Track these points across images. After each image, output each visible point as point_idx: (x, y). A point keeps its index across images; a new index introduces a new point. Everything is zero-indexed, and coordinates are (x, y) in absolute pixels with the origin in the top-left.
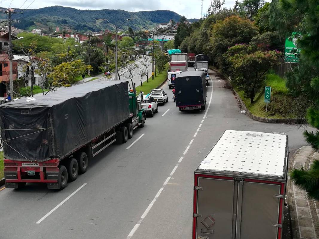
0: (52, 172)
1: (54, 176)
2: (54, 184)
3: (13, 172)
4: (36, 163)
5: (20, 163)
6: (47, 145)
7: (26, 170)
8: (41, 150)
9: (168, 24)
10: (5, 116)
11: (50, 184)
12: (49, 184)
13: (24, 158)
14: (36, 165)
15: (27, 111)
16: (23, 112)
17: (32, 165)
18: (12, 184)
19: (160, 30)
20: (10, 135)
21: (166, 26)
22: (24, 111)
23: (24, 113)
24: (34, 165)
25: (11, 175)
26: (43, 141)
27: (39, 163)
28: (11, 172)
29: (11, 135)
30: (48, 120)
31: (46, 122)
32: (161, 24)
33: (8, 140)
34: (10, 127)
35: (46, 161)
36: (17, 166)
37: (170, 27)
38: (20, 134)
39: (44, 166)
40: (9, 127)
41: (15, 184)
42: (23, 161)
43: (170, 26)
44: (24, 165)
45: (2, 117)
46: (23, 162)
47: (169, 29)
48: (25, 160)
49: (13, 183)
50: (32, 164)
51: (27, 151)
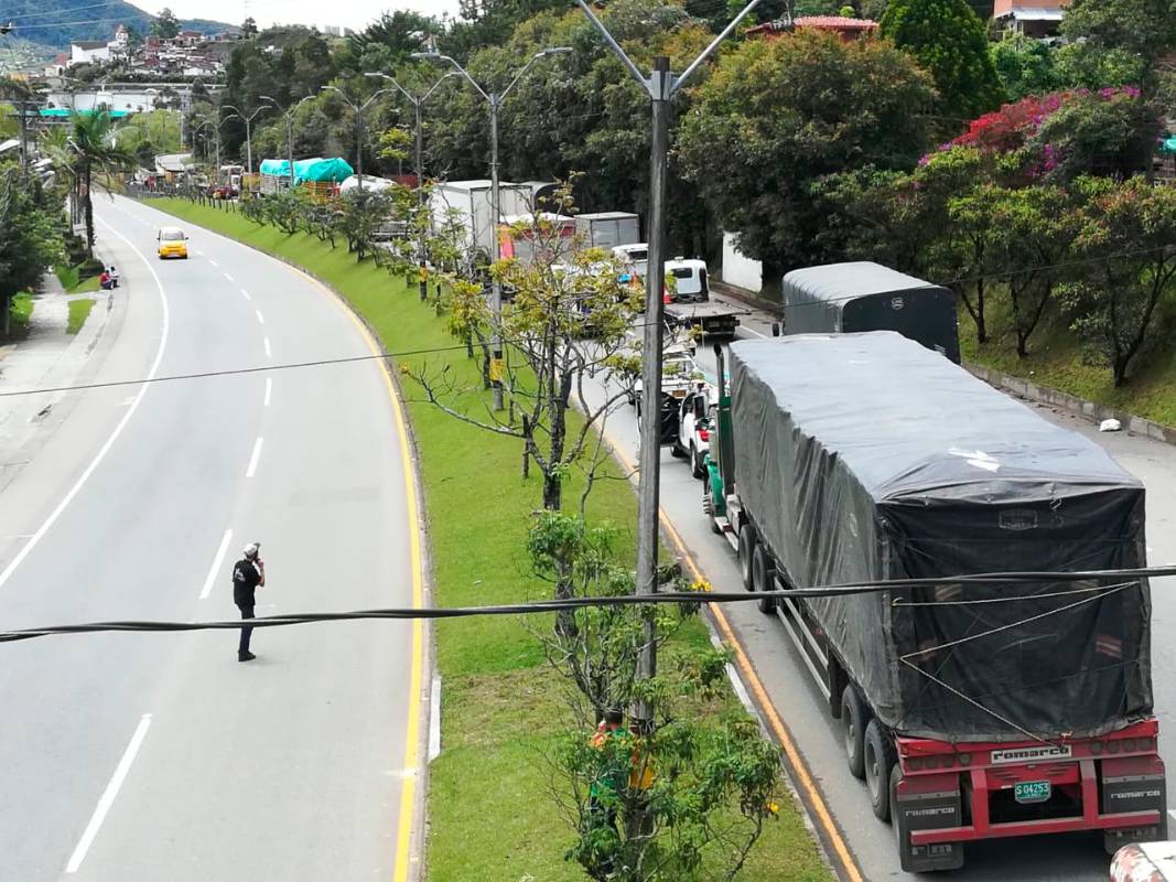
0: (1130, 779)
1: (1138, 794)
2: (1139, 833)
3: (943, 795)
4: (1059, 744)
5: (983, 750)
6: (1114, 660)
7: (1011, 781)
8: (1087, 684)
9: (109, 44)
10: (915, 544)
11: (1120, 835)
12: (1115, 834)
13: (1009, 729)
14: (1060, 755)
15: (1028, 513)
16: (1007, 520)
17: (1040, 757)
18: (934, 849)
19: (78, 71)
20: (937, 628)
21: (103, 54)
22: (1012, 513)
23: (1017, 526)
24: (1047, 756)
25: (933, 812)
26: (1098, 643)
27: (1072, 744)
28: (934, 795)
29: (943, 628)
30: (1125, 548)
31: (1116, 557)
32: (77, 45)
33: (927, 651)
34: (938, 593)
35: (1113, 731)
36: (968, 765)
37: (120, 56)
38: (987, 623)
39: (1093, 754)
40: (934, 594)
41: (949, 848)
42: (1003, 743)
43: (117, 53)
44: (999, 759)
45: (903, 550)
46: (1001, 746)
47: (117, 64)
48: (1008, 737)
49: (942, 847)
50: (1039, 749)
51: (1020, 694)
